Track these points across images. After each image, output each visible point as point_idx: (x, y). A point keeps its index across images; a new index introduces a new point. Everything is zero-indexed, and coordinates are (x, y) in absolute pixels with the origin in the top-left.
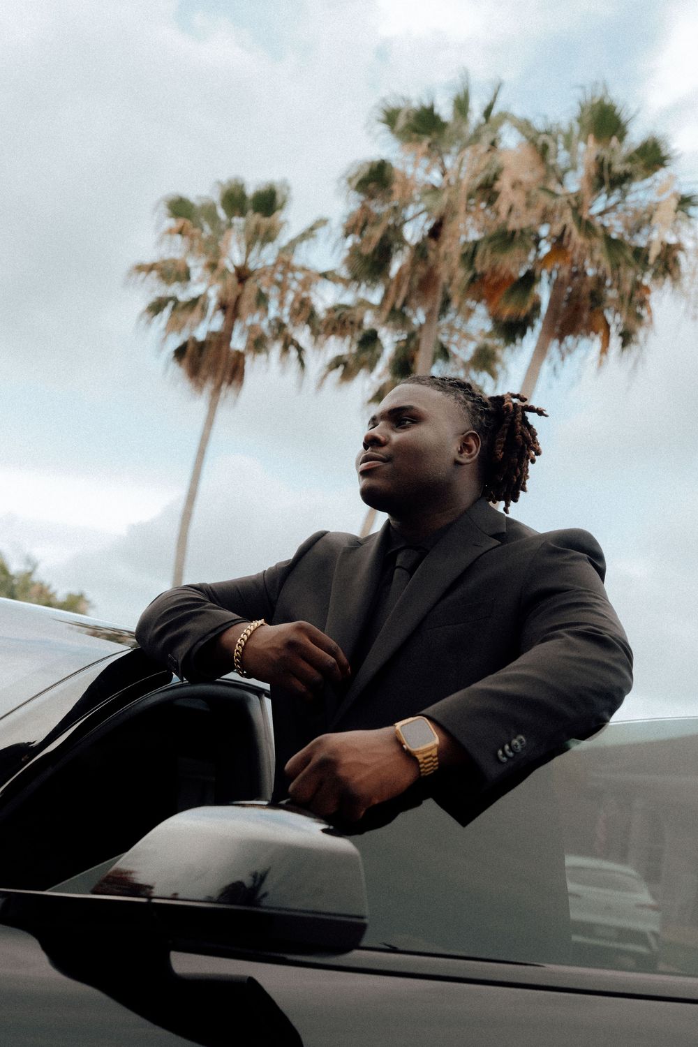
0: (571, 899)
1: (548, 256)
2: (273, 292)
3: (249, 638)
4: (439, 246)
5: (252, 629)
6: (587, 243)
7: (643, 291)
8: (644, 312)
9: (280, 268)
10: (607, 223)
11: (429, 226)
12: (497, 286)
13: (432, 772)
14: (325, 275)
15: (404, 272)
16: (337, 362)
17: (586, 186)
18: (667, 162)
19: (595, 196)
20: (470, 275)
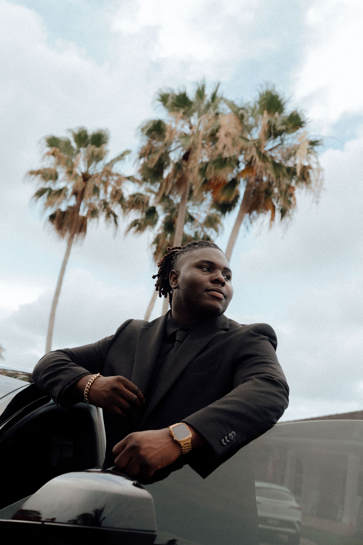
0: (258, 505)
1: (243, 171)
2: (101, 187)
3: (92, 384)
4: (188, 164)
5: (94, 379)
6: (264, 165)
7: (291, 190)
8: (292, 199)
9: (105, 174)
10: (273, 155)
11: (182, 154)
12: (218, 185)
13: (188, 451)
14: (129, 178)
15: (170, 176)
16: (135, 223)
17: (263, 136)
18: (303, 125)
19: (268, 141)
20: (203, 180)
